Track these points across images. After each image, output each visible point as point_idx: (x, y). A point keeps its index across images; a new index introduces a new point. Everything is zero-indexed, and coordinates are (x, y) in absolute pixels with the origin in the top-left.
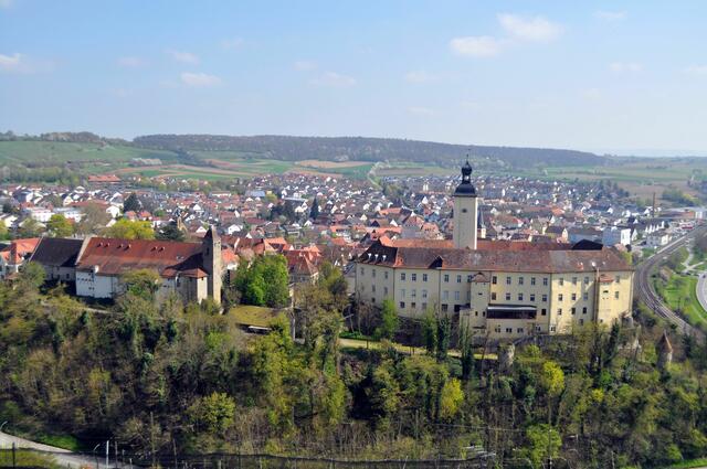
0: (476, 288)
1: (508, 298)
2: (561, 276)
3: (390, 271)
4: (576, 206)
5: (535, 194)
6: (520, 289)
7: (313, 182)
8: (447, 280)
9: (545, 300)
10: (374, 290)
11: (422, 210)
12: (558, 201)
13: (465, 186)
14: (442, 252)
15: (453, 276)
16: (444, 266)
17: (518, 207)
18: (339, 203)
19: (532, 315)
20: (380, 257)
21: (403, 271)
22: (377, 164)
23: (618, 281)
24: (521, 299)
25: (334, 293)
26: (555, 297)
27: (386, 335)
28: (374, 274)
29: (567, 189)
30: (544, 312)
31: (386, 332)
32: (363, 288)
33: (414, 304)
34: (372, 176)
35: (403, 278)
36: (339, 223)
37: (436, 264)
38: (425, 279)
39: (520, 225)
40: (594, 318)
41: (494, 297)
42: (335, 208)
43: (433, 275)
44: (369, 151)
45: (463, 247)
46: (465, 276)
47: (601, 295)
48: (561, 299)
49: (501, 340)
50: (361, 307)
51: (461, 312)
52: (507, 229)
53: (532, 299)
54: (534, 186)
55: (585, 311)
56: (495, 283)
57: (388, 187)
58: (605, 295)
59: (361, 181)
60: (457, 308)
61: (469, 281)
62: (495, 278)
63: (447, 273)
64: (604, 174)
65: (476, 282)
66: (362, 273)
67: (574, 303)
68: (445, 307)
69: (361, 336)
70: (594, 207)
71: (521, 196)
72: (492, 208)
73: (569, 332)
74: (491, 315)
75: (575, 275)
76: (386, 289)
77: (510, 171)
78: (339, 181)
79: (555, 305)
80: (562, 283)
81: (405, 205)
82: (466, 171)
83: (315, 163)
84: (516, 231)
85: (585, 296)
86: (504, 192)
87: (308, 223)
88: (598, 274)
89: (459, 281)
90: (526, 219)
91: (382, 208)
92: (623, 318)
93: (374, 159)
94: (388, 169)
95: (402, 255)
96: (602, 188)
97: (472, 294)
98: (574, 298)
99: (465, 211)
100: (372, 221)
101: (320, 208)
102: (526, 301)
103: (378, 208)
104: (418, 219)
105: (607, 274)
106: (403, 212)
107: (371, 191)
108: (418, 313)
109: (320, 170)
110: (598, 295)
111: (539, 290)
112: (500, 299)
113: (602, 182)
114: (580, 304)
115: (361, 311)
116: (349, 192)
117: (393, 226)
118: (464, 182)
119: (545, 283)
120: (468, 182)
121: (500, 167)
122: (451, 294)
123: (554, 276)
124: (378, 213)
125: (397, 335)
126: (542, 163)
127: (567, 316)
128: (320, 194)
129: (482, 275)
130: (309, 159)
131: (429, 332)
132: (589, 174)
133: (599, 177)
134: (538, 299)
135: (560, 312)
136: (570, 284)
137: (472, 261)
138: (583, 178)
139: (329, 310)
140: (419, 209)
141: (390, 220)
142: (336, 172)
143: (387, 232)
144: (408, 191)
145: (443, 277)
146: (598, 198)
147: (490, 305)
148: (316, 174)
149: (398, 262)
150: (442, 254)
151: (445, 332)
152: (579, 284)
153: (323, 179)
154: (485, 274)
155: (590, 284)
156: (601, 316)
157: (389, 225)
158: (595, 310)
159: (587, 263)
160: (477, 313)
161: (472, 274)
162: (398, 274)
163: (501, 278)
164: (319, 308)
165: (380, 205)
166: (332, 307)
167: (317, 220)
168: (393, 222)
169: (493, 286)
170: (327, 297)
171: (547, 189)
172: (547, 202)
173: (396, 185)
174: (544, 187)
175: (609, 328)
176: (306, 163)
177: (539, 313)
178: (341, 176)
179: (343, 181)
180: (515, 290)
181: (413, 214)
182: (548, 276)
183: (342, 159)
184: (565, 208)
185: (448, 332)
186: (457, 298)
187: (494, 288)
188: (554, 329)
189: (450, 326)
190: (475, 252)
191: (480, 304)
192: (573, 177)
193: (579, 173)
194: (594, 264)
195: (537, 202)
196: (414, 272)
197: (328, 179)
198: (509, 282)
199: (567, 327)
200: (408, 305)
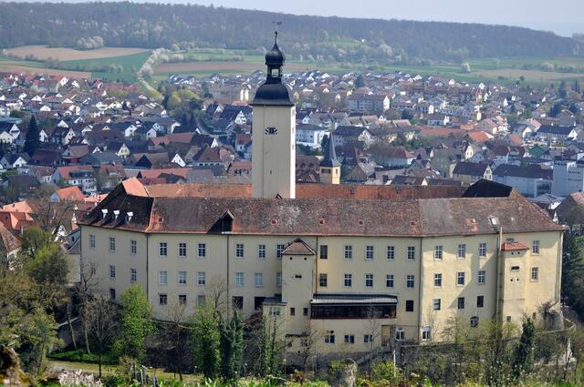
0: (291, 266)
1: (348, 283)
2: (438, 242)
3: (140, 239)
4: (514, 126)
5: (444, 105)
6: (369, 266)
7: (35, 87)
8: (240, 253)
9: (410, 284)
10: (113, 274)
11: (233, 136)
12: (484, 117)
13: (271, 87)
14: (233, 204)
15: (251, 246)
16: (235, 228)
17: (409, 130)
18: (81, 125)
19: (387, 310)
20: (124, 214)
21: (163, 239)
22: (157, 53)
23: (536, 250)
24: (369, 283)
25: (41, 280)
26: (428, 280)
27: (131, 351)
28: (113, 247)
29: (502, 96)
30: (410, 306)
31: (131, 346)
32: (93, 271)
33: (183, 298)
34: (146, 76)
35: (164, 252)
36: (78, 161)
37: (222, 226)
38: (202, 252)
39: (409, 162)
40: (497, 313)
41: (323, 281)
42: (71, 134)
43: (216, 244)
44: (142, 28)
45: (269, 195)
46: (271, 246)
47: (508, 274)
48: (438, 282)
49: (334, 357)
50: (88, 304)
51: (266, 310)
52: (387, 168)
53: (390, 284)
54: (444, 91)
55: (480, 301)
56: (324, 256)
57: (175, 95)
58: (514, 275)
59: (126, 84)
60: (259, 301)
61: (279, 255)
62: (324, 248)
63: (240, 241)
64: (570, 70)
65: (291, 255)
66: (93, 245)
67: (461, 288)
68: (239, 301)
69: (90, 356)
70: (544, 129)
71: (418, 109)
72: (361, 130)
73: (452, 340)
74: (319, 312)
75: (462, 241)
76: (133, 271)
77: (404, 63)
78: (82, 83)
79: (429, 293)
80: (439, 255)
81: (205, 127)
82: (275, 61)
83: (41, 52)
84: (399, 172)
85: (481, 277)
86: (387, 103)
87: (20, 162)
88: (502, 239)
89: (262, 254)
90: (422, 151)
91: (159, 134)
92: (546, 312)
93: (151, 44)
94: (177, 61)
95: (162, 211)
96: (562, 94)
97: (284, 277)
98: (461, 281)
99: (272, 131)
100: (138, 156)
101: (43, 134)
102: (379, 287)
103: (152, 133)
104: (223, 152)
105: (517, 238)
106: (198, 140)
107: (142, 102)
108: (189, 312)
109: (51, 65)
110: (502, 274)
111: (400, 267)
112: (334, 286)
113: (563, 84)
114: (472, 290)
115: (89, 310)
116: (99, 105)
117: (177, 165)
118: (271, 80)
119: (411, 255)
120: (278, 80)
121: (387, 56)
122: (249, 279)
123: (425, 242)
124: (150, 142)
125: (150, 351)
126: (464, 51)
127: (447, 313)
128: (45, 109)
129: (300, 244)
130: (28, 43)
131: (207, 344)
132: (545, 69)
133: (560, 76)
134: (400, 283)
135: (438, 304)
136: (454, 257)
137: (284, 219)
138: (532, 76)
139: (29, 310)
140: (228, 135)
141: (172, 156)
142: (79, 67)
143: (162, 175)
144: (210, 102)
145: (233, 250)
146: (554, 112)
147: (316, 296)
148: (41, 72)
149: (154, 223)
150: (232, 208)
151: (234, 344)
152: (468, 256)
153: (52, 81)
154: (306, 240)
155: (489, 256)
156: (508, 310)
157: (168, 163)
158: (498, 300)
159: (483, 219)
160: (293, 310)
161: (284, 241)
162: (155, 243)
163: (336, 247)
164: (11, 307)
165: (157, 127)
166: (35, 304)
167: (36, 157)
168: (177, 159)
169: (321, 262)
170: (26, 286)
171: (465, 97)
172: (464, 120)
173: (188, 91)
174: (460, 92)
175: (518, 332)
176: (23, 52)
177: (401, 308)
178: (87, 76)
179: (92, 84)
180: (359, 267)
181: (215, 144)
182: (414, 243)
183: (92, 42)
184: (495, 130)
185: (239, 344)
186: (258, 285)
187: (323, 266)
188: (427, 335)
189: (242, 333)
190: (291, 202)
191: (298, 295)
192: (514, 75)
193: (525, 67)
194: (494, 222)
195: (446, 120)
196: (182, 240)
197: (64, 82)
198: (348, 255)
199: (447, 331)
200: (173, 300)
